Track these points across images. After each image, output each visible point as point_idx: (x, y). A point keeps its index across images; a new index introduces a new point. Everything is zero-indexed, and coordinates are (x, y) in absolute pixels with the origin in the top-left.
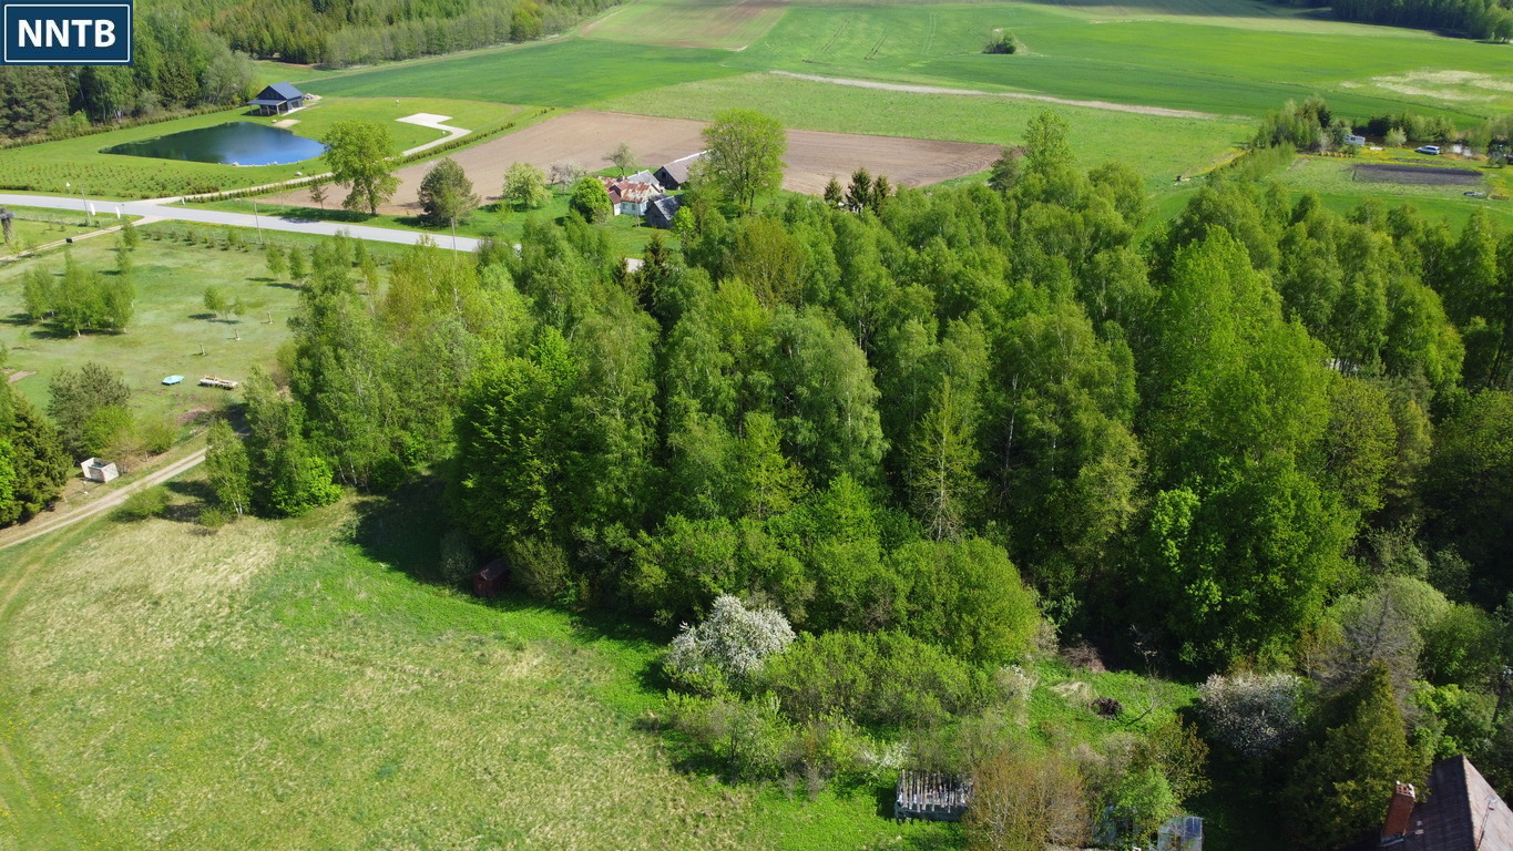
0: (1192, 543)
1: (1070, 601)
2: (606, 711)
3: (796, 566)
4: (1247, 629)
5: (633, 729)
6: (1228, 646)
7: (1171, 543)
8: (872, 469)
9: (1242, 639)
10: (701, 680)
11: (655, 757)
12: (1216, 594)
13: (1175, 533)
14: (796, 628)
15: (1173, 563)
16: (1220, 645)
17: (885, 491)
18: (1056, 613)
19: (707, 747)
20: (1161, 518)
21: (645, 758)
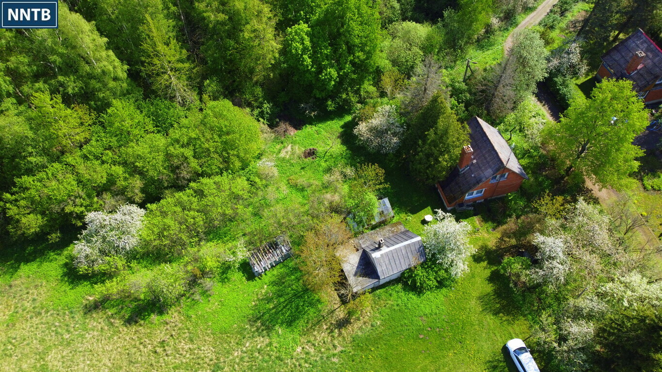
0: (315, 52)
1: (266, 106)
2: (61, 313)
3: (119, 170)
4: (353, 82)
5: (85, 313)
6: (347, 94)
7: (305, 57)
8: (125, 85)
9: (352, 88)
10: (108, 267)
11: (112, 324)
12: (334, 73)
13: (305, 50)
14: (142, 205)
15: (310, 67)
16: (344, 96)
17: (139, 93)
18: (262, 114)
19: (137, 299)
20: (295, 45)
21: (106, 328)
